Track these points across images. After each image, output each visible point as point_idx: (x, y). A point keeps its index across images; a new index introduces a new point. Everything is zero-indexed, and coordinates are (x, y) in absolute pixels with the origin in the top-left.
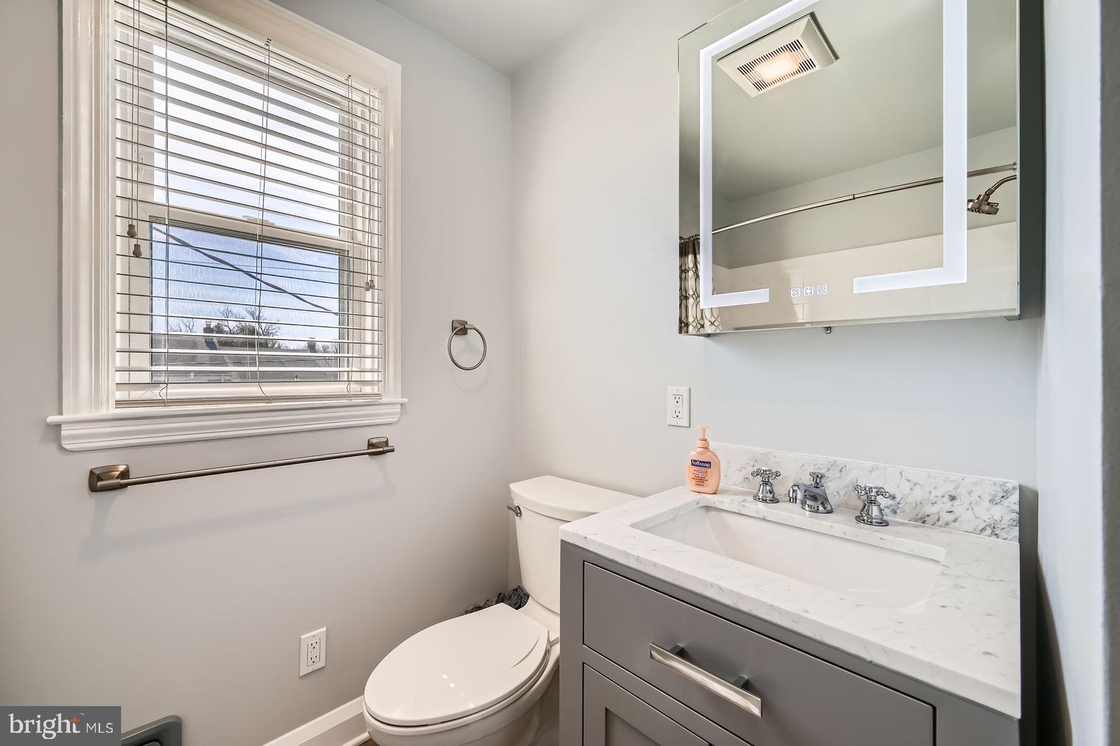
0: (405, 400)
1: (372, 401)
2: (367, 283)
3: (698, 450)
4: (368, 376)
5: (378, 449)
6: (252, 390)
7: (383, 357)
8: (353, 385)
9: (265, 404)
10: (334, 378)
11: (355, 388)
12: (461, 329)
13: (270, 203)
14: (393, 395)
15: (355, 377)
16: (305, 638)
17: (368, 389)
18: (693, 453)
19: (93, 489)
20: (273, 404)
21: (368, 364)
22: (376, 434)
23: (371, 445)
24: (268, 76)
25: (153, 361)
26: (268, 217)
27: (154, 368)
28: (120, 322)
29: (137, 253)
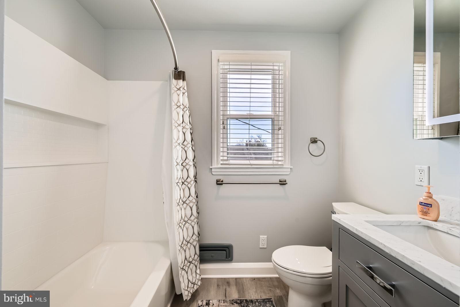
0: (292, 167)
1: (281, 167)
2: (279, 128)
3: (424, 198)
4: (280, 159)
5: (283, 183)
6: (247, 162)
7: (284, 152)
8: (274, 161)
9: (250, 166)
10: (270, 159)
11: (275, 162)
12: (314, 141)
13: (252, 109)
14: (287, 165)
15: (275, 159)
16: (261, 237)
17: (280, 163)
18: (422, 199)
19: (217, 184)
20: (253, 166)
21: (280, 154)
22: (283, 178)
23: (280, 181)
24: (251, 71)
25: (228, 154)
26: (251, 112)
27: (228, 156)
28: (221, 145)
29: (224, 128)
